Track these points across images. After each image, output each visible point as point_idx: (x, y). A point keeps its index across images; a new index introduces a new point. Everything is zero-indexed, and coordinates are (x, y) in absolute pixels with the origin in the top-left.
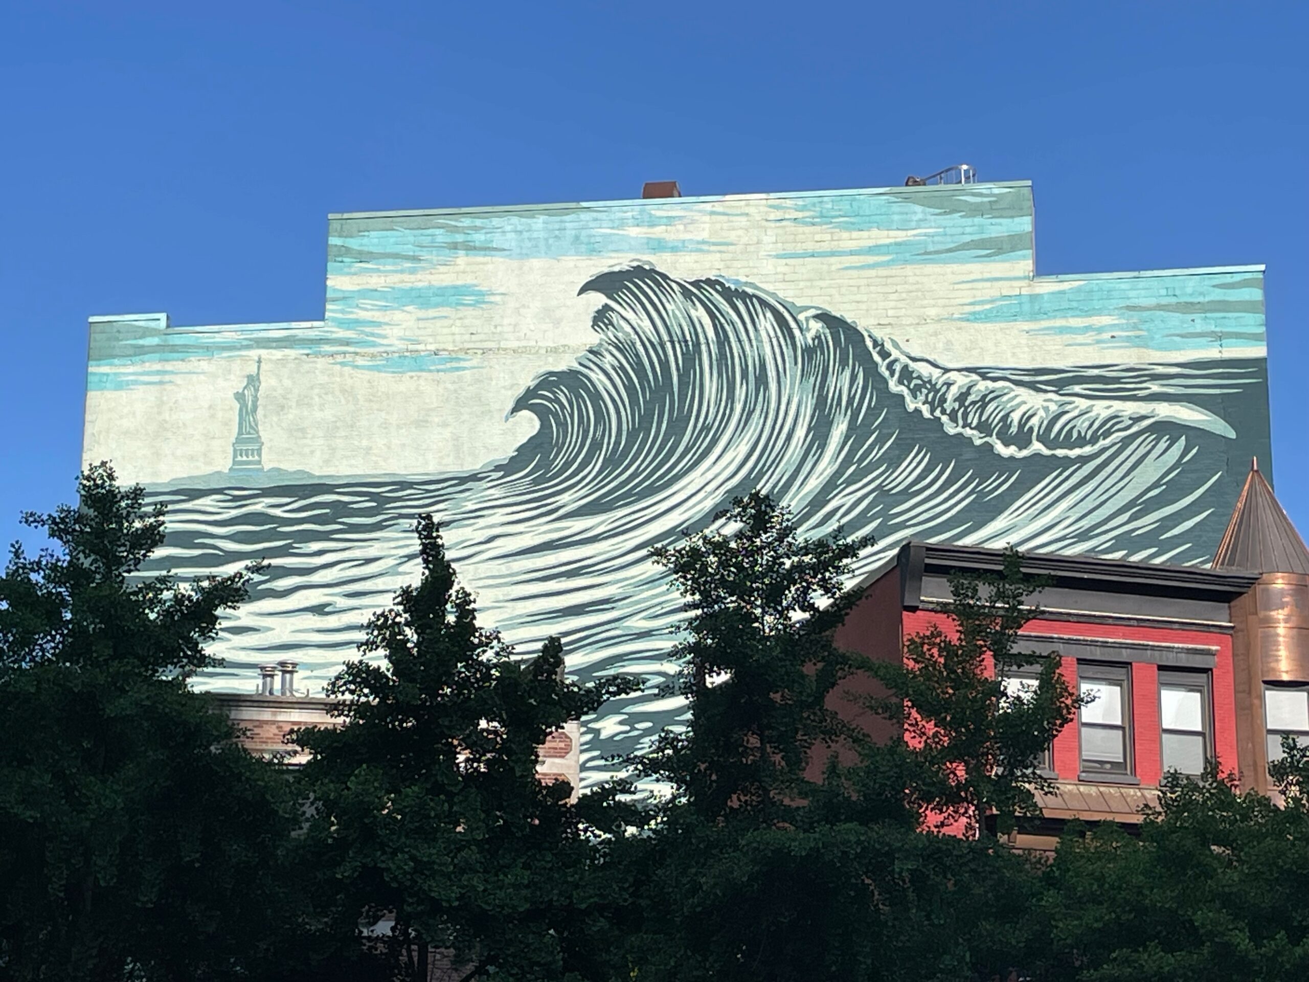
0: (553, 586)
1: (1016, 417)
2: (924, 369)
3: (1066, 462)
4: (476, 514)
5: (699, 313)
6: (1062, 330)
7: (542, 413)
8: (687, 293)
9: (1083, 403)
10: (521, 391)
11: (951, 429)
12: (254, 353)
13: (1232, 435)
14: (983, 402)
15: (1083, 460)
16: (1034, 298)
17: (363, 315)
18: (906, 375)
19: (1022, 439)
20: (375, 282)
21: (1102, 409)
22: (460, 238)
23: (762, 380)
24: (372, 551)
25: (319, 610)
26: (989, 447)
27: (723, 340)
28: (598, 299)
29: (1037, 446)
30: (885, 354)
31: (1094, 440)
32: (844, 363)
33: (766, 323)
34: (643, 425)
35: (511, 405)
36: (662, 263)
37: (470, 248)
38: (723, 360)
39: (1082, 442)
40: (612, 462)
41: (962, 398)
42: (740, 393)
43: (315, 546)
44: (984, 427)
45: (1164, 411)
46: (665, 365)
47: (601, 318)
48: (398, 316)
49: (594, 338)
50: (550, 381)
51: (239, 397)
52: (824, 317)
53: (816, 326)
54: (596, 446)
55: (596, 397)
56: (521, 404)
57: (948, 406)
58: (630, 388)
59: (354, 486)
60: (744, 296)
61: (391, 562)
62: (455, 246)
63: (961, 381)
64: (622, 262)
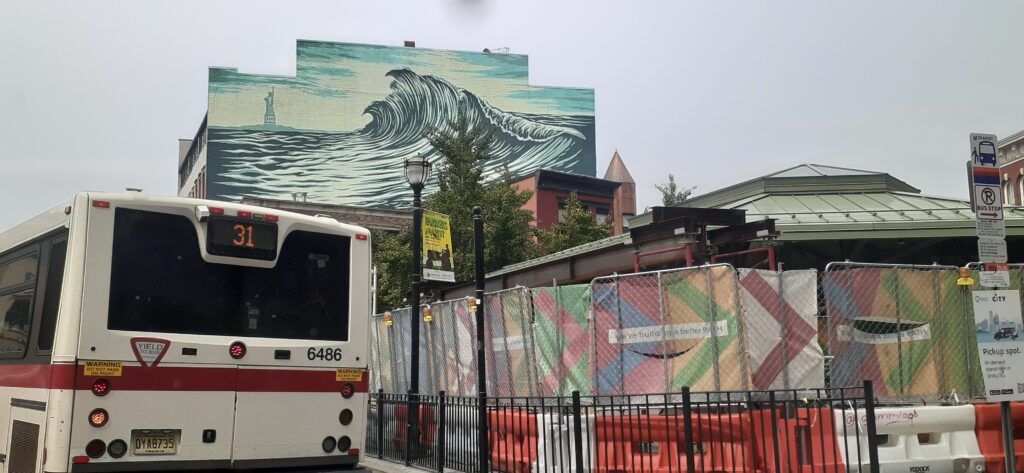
0: (379, 171)
1: (523, 129)
2: (496, 111)
3: (538, 143)
4: (352, 146)
5: (425, 86)
6: (537, 103)
7: (374, 114)
8: (421, 80)
9: (543, 126)
10: (366, 107)
11: (504, 131)
12: (272, 85)
13: (585, 138)
14: (514, 123)
15: (543, 143)
16: (529, 92)
17: (309, 75)
18: (491, 113)
19: (525, 136)
20: (314, 64)
21: (549, 128)
22: (343, 52)
23: (446, 110)
24: (316, 155)
25: (298, 174)
26: (515, 137)
27: (433, 97)
28: (392, 79)
29: (529, 138)
30: (484, 106)
31: (546, 137)
32: (472, 107)
33: (447, 92)
34: (407, 122)
35: (363, 110)
36: (413, 69)
37: (348, 56)
38: (434, 103)
39: (542, 137)
40: (398, 133)
41: (507, 121)
42: (439, 114)
43: (296, 153)
44: (514, 131)
45: (566, 130)
46: (415, 103)
47: (393, 85)
48: (323, 77)
49: (391, 91)
50: (376, 104)
51: (266, 99)
52: (465, 92)
53: (463, 94)
54: (392, 127)
55: (392, 111)
56: (367, 111)
57: (504, 123)
58: (403, 109)
59: (308, 133)
60: (440, 82)
61: (323, 160)
62: (343, 55)
63: (507, 116)
64: (400, 67)
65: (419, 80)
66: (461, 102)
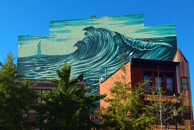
6: (148, 33)
12: (40, 40)
16: (144, 29)
17: (54, 34)
28: (85, 31)
36: (94, 26)
37: (68, 25)
48: (59, 34)
51: (38, 45)
64: (89, 26)
65: (96, 31)
66: (114, 37)
